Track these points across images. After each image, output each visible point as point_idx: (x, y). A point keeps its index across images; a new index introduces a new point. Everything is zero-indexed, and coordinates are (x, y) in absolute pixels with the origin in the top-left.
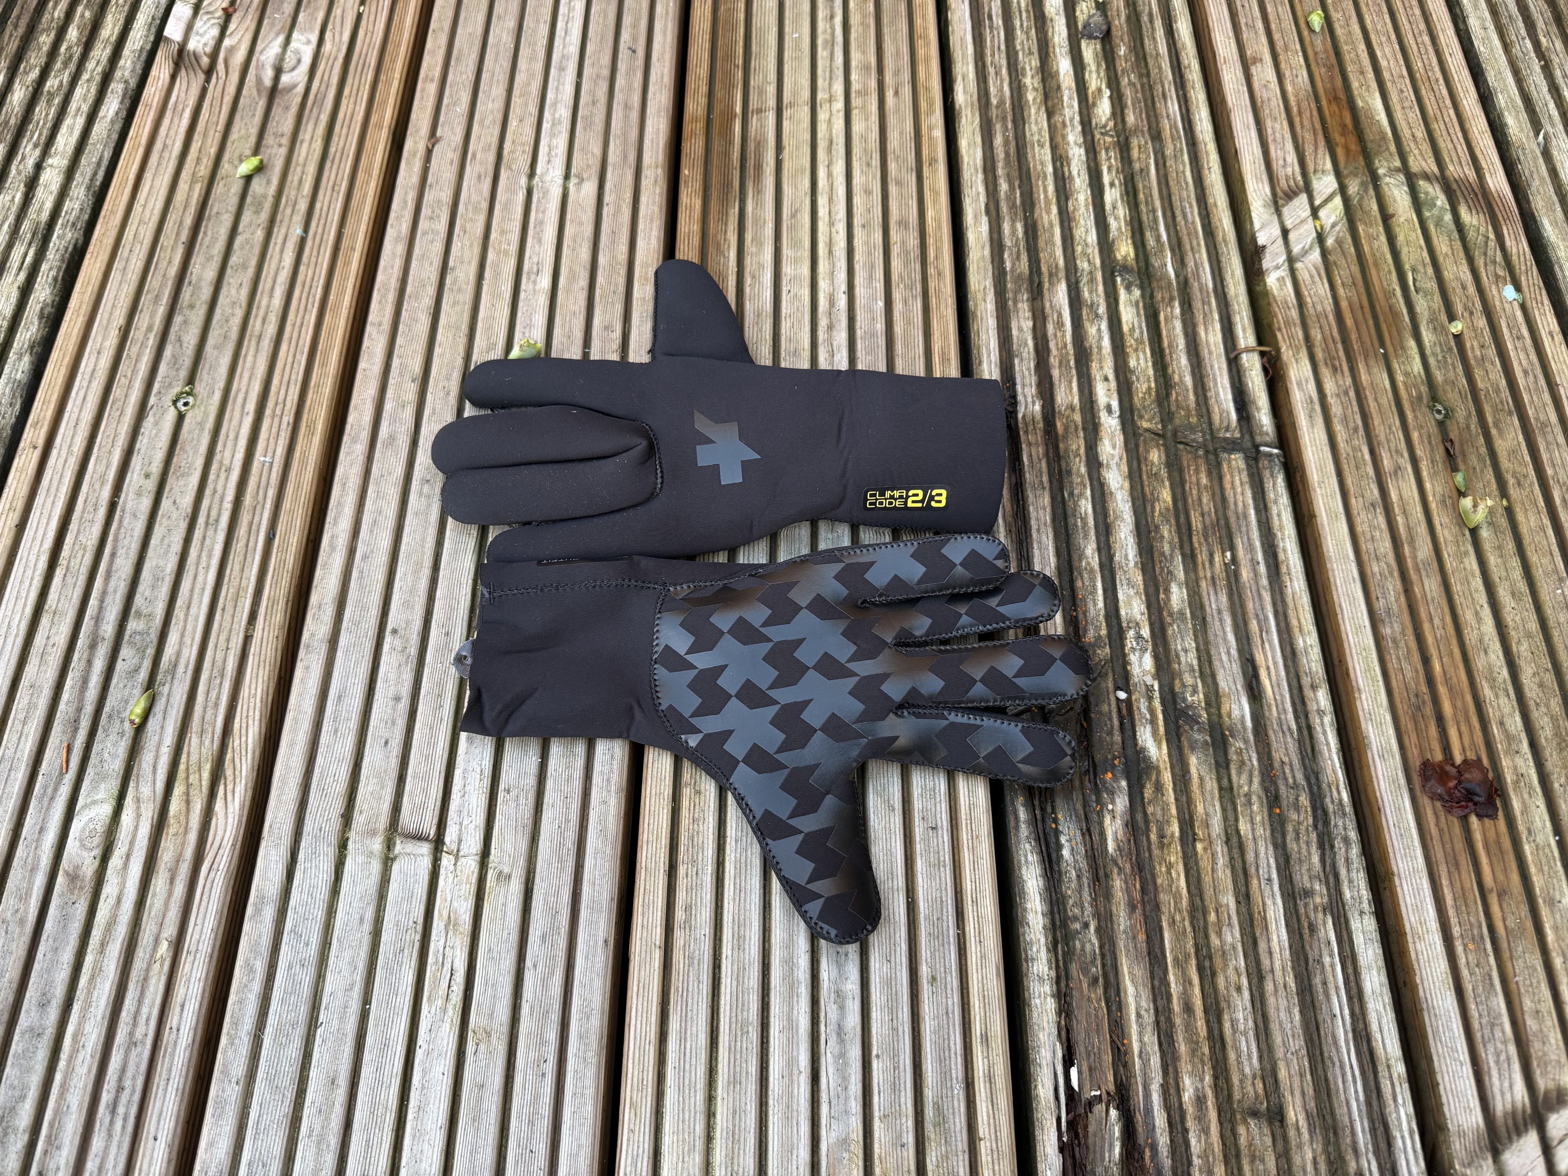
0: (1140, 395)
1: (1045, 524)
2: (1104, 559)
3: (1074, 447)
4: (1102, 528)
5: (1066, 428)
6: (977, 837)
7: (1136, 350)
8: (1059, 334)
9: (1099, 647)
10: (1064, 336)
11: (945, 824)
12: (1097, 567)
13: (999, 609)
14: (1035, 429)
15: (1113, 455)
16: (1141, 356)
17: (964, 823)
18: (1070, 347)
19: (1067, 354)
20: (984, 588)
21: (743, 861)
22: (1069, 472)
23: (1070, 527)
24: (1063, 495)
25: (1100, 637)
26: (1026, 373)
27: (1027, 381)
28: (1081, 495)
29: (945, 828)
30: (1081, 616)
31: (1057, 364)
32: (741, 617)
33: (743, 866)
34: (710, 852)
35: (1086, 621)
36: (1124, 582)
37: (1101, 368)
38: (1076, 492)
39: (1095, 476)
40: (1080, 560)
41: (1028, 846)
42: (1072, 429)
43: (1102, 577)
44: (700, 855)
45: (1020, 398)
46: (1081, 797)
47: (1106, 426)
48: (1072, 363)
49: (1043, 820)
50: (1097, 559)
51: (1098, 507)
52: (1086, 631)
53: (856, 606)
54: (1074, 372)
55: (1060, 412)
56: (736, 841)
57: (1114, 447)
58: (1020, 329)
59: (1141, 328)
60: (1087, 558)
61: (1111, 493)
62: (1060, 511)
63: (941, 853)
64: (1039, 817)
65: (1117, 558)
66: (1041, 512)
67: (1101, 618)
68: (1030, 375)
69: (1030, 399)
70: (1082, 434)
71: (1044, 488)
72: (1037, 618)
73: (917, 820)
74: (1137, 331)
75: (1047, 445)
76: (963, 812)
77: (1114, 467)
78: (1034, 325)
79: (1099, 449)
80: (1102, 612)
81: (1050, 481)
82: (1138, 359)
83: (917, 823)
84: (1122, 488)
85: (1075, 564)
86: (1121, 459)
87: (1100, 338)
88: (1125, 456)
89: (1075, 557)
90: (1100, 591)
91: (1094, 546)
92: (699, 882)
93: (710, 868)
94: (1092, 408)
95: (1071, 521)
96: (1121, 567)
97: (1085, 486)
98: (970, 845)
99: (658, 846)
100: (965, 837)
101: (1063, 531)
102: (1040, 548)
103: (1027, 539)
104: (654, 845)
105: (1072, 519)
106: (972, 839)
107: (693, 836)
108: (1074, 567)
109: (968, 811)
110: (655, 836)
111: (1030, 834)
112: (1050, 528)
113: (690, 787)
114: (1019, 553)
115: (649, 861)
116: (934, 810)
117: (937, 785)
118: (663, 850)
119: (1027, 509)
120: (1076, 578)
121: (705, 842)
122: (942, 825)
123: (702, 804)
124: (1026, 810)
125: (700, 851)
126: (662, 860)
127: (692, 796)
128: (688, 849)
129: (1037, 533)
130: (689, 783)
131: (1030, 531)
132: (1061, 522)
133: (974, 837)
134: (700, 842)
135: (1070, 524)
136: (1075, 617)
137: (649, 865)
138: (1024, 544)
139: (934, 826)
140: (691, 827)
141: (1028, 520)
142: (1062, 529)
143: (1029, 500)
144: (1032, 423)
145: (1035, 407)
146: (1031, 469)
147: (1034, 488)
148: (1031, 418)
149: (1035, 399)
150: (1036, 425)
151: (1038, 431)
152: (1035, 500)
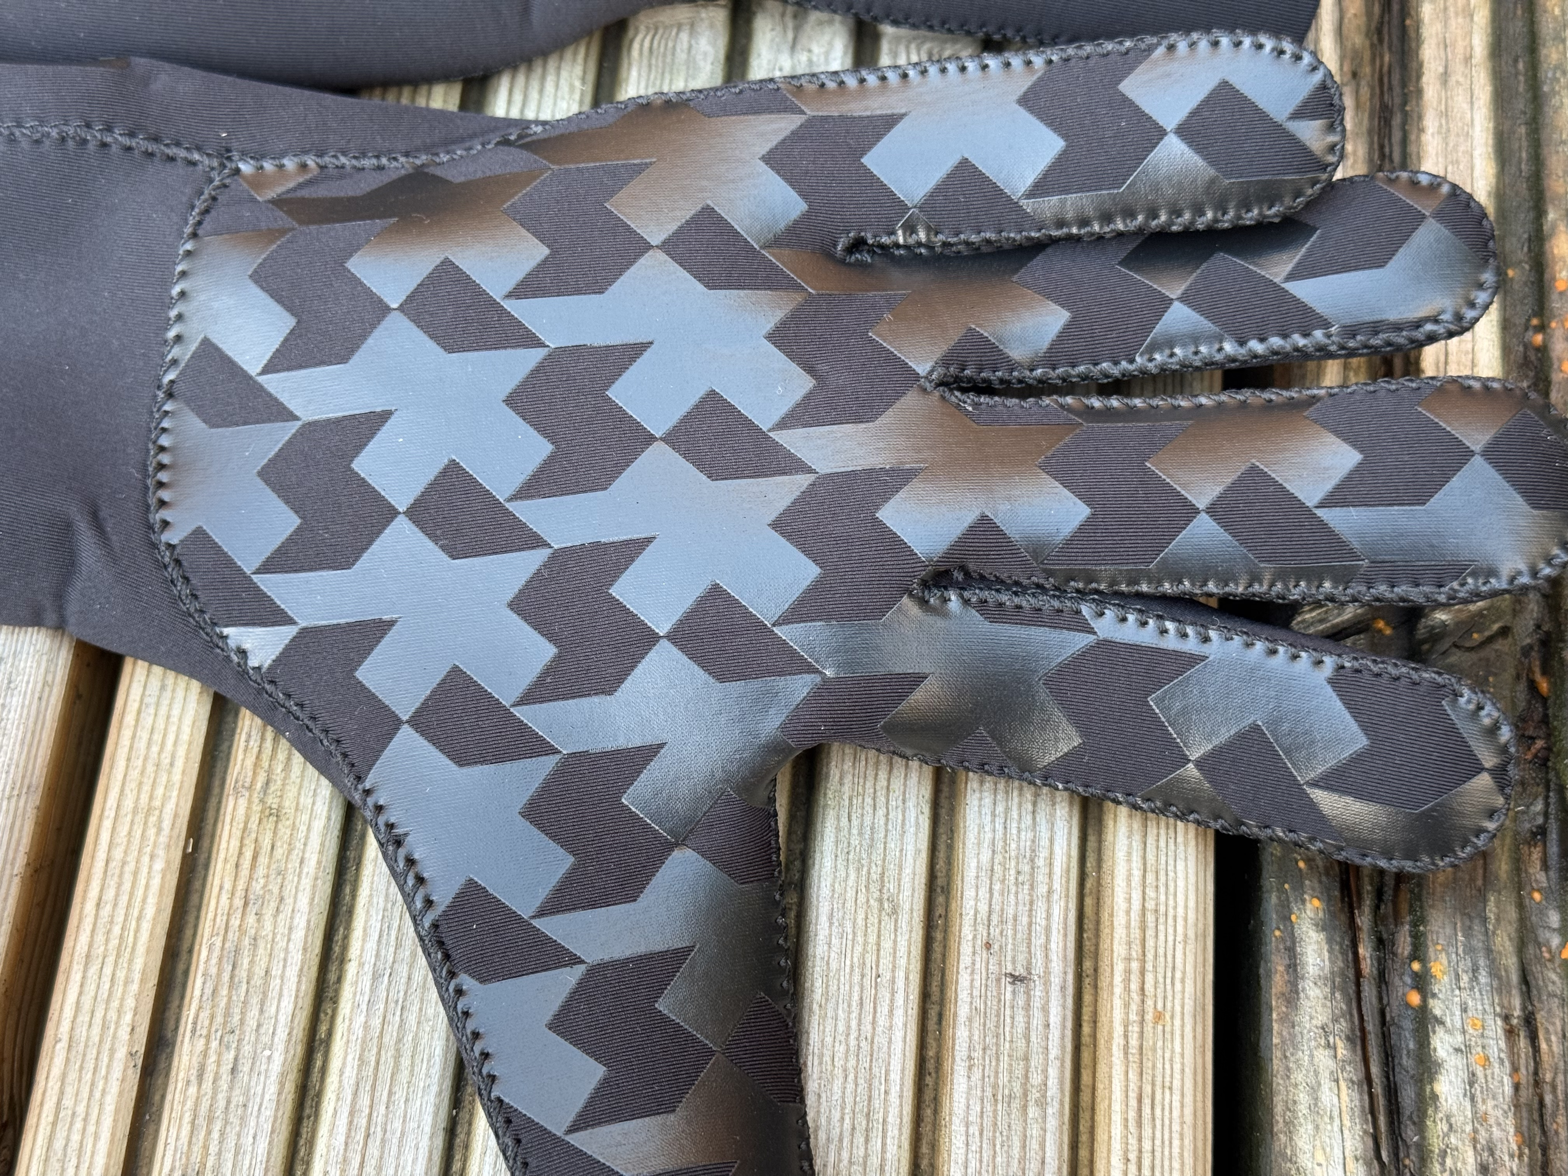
1: (1468, 59)
6: (1159, 1017)
11: (1056, 966)
13: (1292, 287)
17: (1119, 968)
21: (389, 1039)
29: (1056, 981)
30: (1558, 347)
32: (447, 262)
33: (388, 1056)
34: (287, 1005)
41: (1323, 1058)
44: (253, 1013)
46: (1512, 913)
49: (1382, 979)
53: (829, 255)
56: (376, 977)
62: (1517, 27)
63: (1036, 1061)
64: (1368, 966)
66: (1456, 23)
72: (1416, 325)
73: (966, 949)
76: (1120, 932)
83: (966, 960)
85: (1553, 185)
89: (1554, 163)
92: (238, 1098)
93: (278, 1059)
98: (1134, 1042)
99: (121, 975)
100: (1118, 1015)
101: (1521, 88)
102: (1444, 131)
103: (1405, 103)
104: (108, 971)
105: (1554, 49)
106: (1142, 1022)
107: (237, 951)
108: (1548, 194)
109: (1136, 933)
110: (114, 942)
111: (1335, 1020)
112: (1482, 75)
113: (250, 796)
114: (1376, 146)
115: (84, 1018)
116: (1025, 920)
117: (1045, 842)
118: (134, 987)
119: (1413, 13)
120: (1554, 227)
121: (276, 971)
122: (1047, 972)
123: (279, 852)
124: (1330, 941)
125: (255, 1000)
126: (128, 1018)
127: (253, 825)
128: (215, 991)
129: (1438, 86)
130: (247, 785)
131: (1419, 76)
132: (1516, 61)
133: (1149, 1017)
134: (259, 971)
135: (1545, 65)
136: (1538, 349)
137: (81, 1032)
138: (1397, 121)
139: (1020, 971)
140: (235, 922)
141: (1413, 45)
142: (1519, 82)
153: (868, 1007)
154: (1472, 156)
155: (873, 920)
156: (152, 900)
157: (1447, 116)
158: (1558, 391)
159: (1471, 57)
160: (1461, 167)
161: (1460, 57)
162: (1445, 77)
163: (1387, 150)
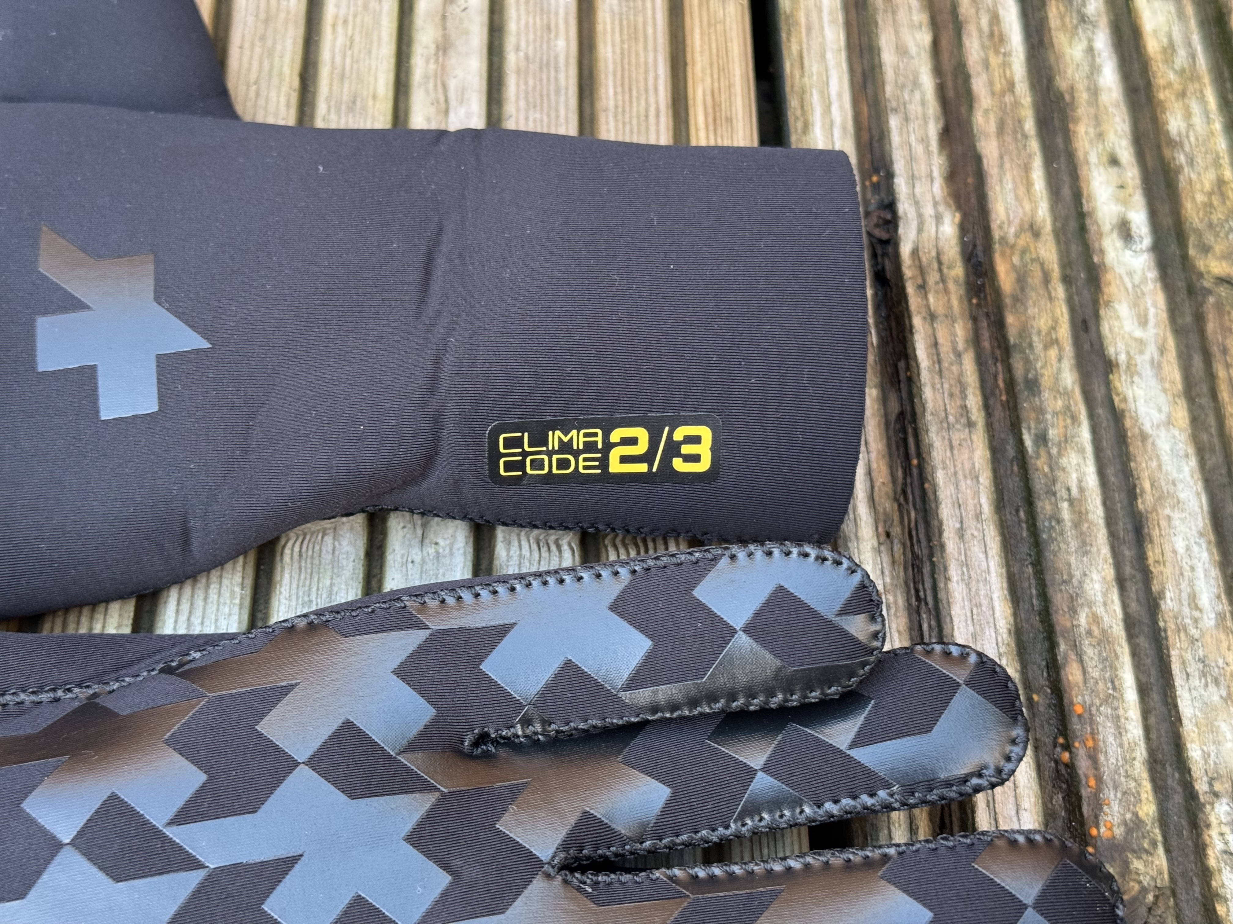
0: (1200, 198)
1: (978, 516)
2: (1134, 606)
3: (1043, 323)
4: (1123, 525)
5: (1021, 280)
7: (1182, 95)
8: (995, 61)
9: (1139, 852)
10: (1006, 65)
12: (1118, 630)
13: (858, 754)
14: (943, 280)
15: (1141, 342)
16: (1195, 107)
18: (1023, 89)
19: (1017, 104)
20: (814, 696)
22: (1033, 386)
23: (1043, 523)
24: (1020, 442)
25: (1138, 822)
26: (919, 149)
27: (921, 168)
28: (1066, 440)
30: (1083, 765)
31: (992, 128)
32: (113, 797)
35: (1099, 779)
36: (1194, 668)
37: (1101, 136)
38: (1053, 433)
39: (1099, 393)
40: (1073, 611)
42: (1036, 278)
43: (1135, 654)
45: (904, 207)
47: (1121, 270)
48: (1030, 125)
50: (1117, 606)
51: (1110, 471)
52: (1098, 805)
53: (458, 752)
54: (1034, 145)
55: (1003, 240)
57: (1143, 322)
58: (902, 51)
59: (1189, 44)
60: (1090, 604)
61: (1144, 437)
62: (1014, 483)
65: (1169, 604)
66: (966, 485)
67: (1140, 770)
68: (928, 153)
69: (929, 211)
70: (1060, 291)
71: (970, 425)
72: (965, 780)
74: (1182, 53)
75: (975, 319)
77: (1147, 371)
78: (936, 44)
79: (1105, 328)
80: (1141, 753)
81: (987, 407)
82: (1188, 115)
84: (1169, 422)
85: (1061, 620)
86: (1162, 350)
87: (1094, 69)
88: (1171, 343)
89: (1059, 600)
90: (1131, 695)
91: (1110, 572)
94: (1083, 229)
95: (1044, 506)
96: (1181, 629)
97: (1074, 419)
101: (1025, 534)
102: (966, 577)
103: (931, 555)
105: (1047, 502)
108: (1058, 628)
112: (992, 527)
114: (913, 591)
119: (930, 478)
120: (1066, 658)
129: (957, 539)
131: (941, 533)
132: (1017, 511)
135: (1042, 516)
136: (1067, 765)
138: (926, 570)
141: (933, 506)
142: (1022, 528)
143: (934, 454)
144: (935, 265)
145: (941, 229)
146: (937, 377)
147: (945, 425)
148: (934, 254)
149: (941, 208)
150: (945, 270)
151: (951, 286)
152: (948, 454)
154: (992, 599)
157: (967, 565)
158: (1089, 805)
159: (981, 513)
160: (984, 609)
161: (972, 513)
162: (961, 533)
163: (921, 594)
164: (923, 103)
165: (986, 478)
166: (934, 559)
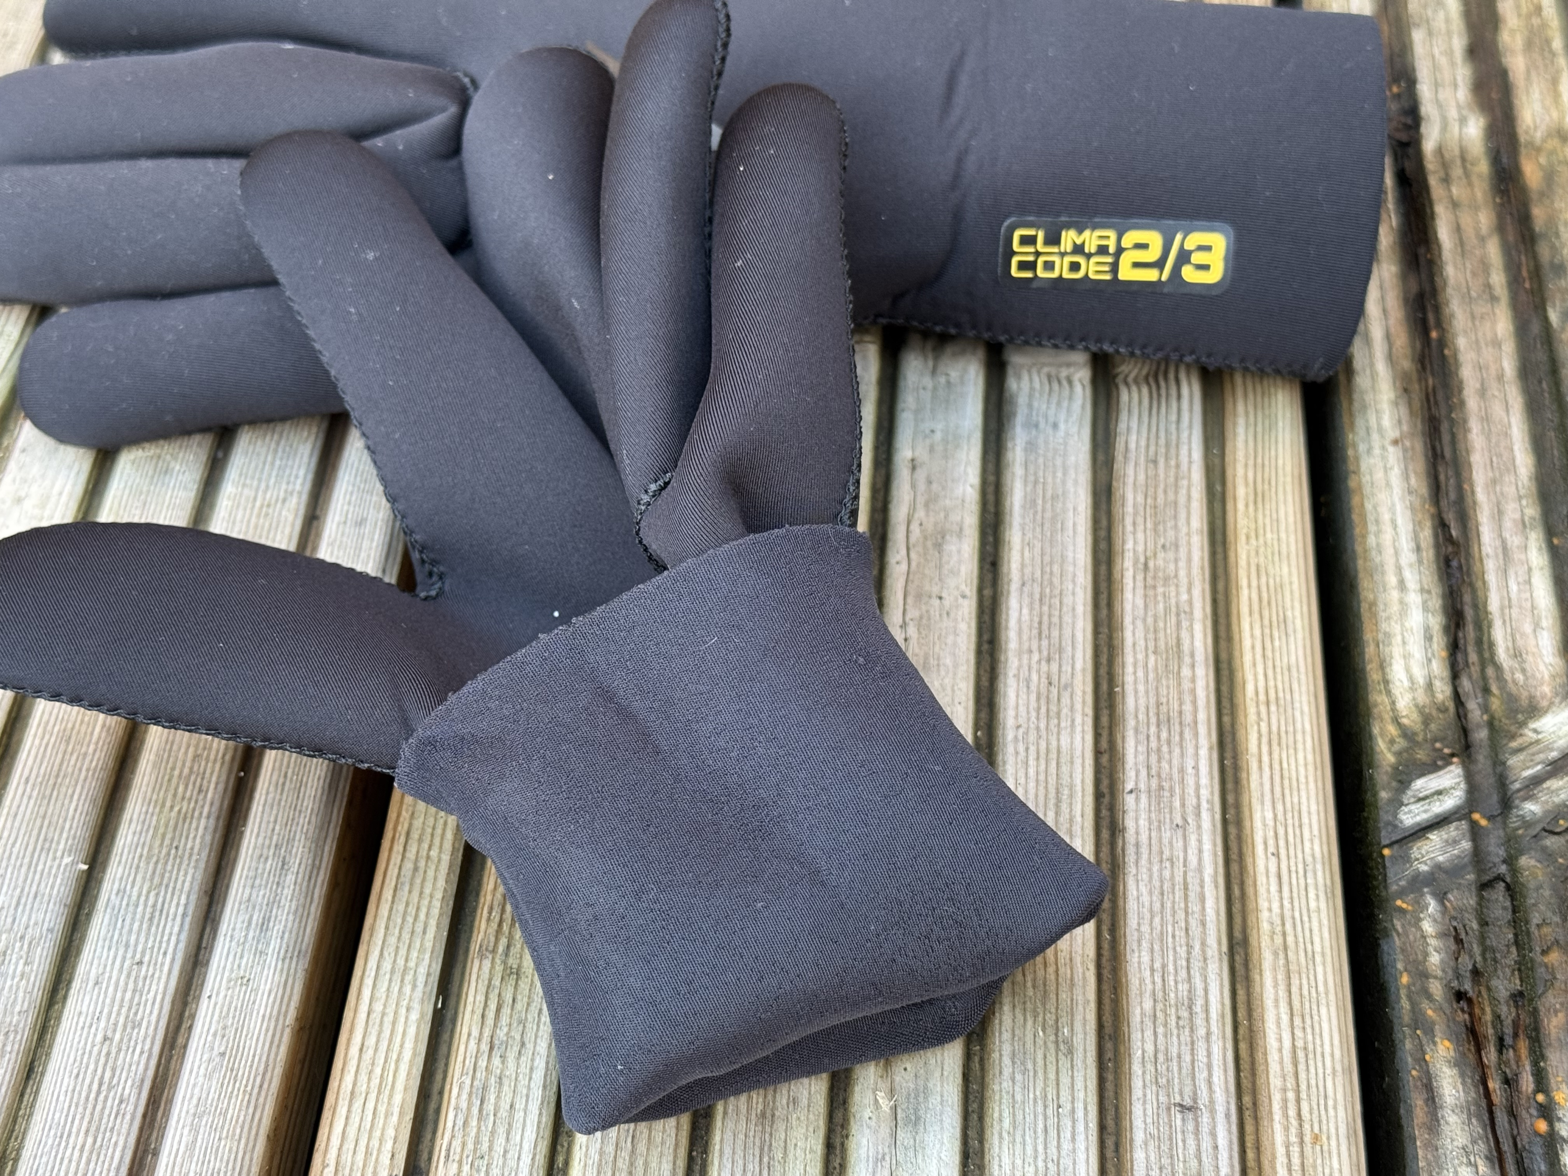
1: (1500, 378)
5: (1549, 178)
6: (1316, 1138)
11: (1220, 1097)
14: (1467, 174)
17: (1277, 1098)
19: (1545, 26)
24: (1545, 318)
26: (1443, 61)
27: (1447, 75)
29: (1220, 1109)
31: (1519, 46)
44: (501, 1140)
45: (1427, 108)
49: (1511, 1113)
55: (1531, 142)
62: (1538, 357)
64: (1498, 1097)
68: (1453, 64)
69: (1453, 113)
73: (1137, 1082)
76: (1274, 1067)
83: (1137, 1092)
98: (1296, 1160)
99: (382, 1109)
100: (1279, 1138)
101: (1547, 402)
102: (1486, 431)
103: (1450, 412)
104: (370, 1105)
106: (1302, 1142)
107: (485, 1088)
109: (1289, 1067)
110: (375, 1082)
111: (1474, 1142)
112: (1514, 390)
113: (493, 959)
115: (349, 1145)
116: (1187, 1058)
117: (1200, 992)
118: (395, 1119)
119: (1449, 344)
121: (520, 1105)
122: (1212, 1101)
123: (519, 1006)
124: (1462, 1075)
125: (501, 1130)
126: (388, 1145)
127: (497, 982)
128: (465, 1123)
129: (1477, 398)
130: (491, 948)
131: (1460, 390)
132: (1540, 382)
133: (1308, 1139)
134: (505, 1105)
137: (347, 1158)
138: (1445, 427)
139: (1188, 1102)
140: (483, 1063)
141: (1453, 369)
142: (1544, 397)
143: (1455, 323)
144: (1458, 162)
145: (1465, 130)
146: (1459, 258)
147: (1467, 300)
148: (1457, 152)
149: (1465, 112)
150: (1469, 166)
151: (1475, 180)
152: (1470, 324)
153: (1053, 1133)
154: (1513, 450)
155: (1051, 1058)
156: (409, 1045)
157: (1487, 420)
159: (1503, 375)
160: (1504, 458)
161: (1493, 376)
162: (1483, 392)
164: (1447, 21)
165: (1509, 348)
166: (1453, 415)
